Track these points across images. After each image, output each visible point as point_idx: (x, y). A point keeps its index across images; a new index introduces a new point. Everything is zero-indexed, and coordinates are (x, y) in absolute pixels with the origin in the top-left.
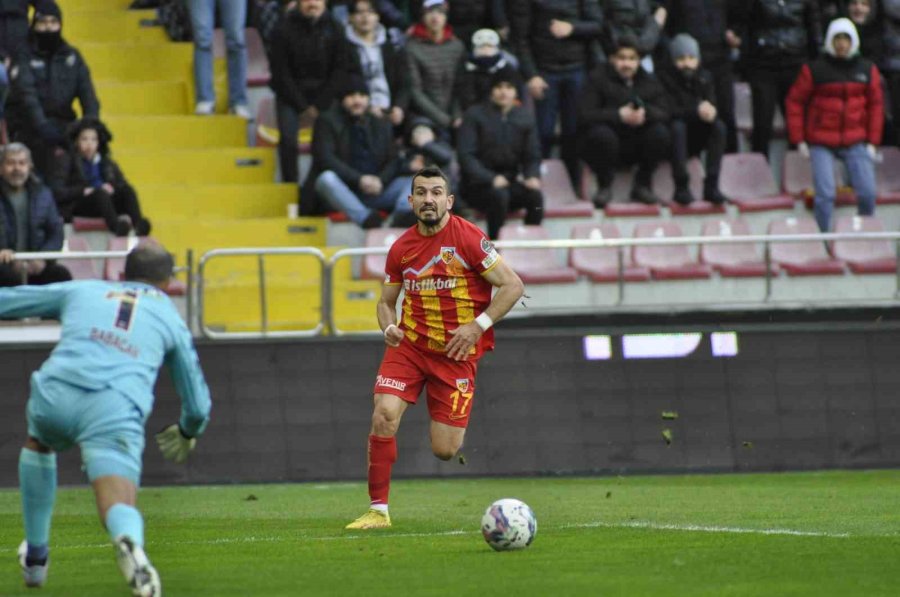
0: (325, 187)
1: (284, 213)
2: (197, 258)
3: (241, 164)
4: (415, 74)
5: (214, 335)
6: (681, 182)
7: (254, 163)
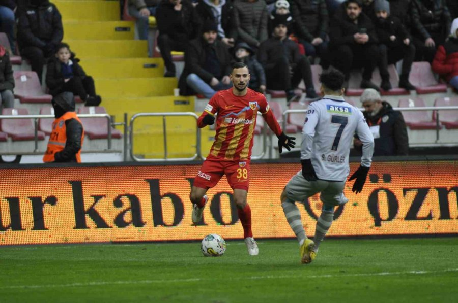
0: (192, 82)
1: (172, 94)
2: (129, 119)
3: (146, 66)
4: (237, 19)
5: (139, 160)
6: (385, 77)
7: (153, 66)
